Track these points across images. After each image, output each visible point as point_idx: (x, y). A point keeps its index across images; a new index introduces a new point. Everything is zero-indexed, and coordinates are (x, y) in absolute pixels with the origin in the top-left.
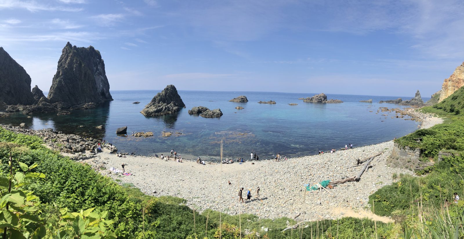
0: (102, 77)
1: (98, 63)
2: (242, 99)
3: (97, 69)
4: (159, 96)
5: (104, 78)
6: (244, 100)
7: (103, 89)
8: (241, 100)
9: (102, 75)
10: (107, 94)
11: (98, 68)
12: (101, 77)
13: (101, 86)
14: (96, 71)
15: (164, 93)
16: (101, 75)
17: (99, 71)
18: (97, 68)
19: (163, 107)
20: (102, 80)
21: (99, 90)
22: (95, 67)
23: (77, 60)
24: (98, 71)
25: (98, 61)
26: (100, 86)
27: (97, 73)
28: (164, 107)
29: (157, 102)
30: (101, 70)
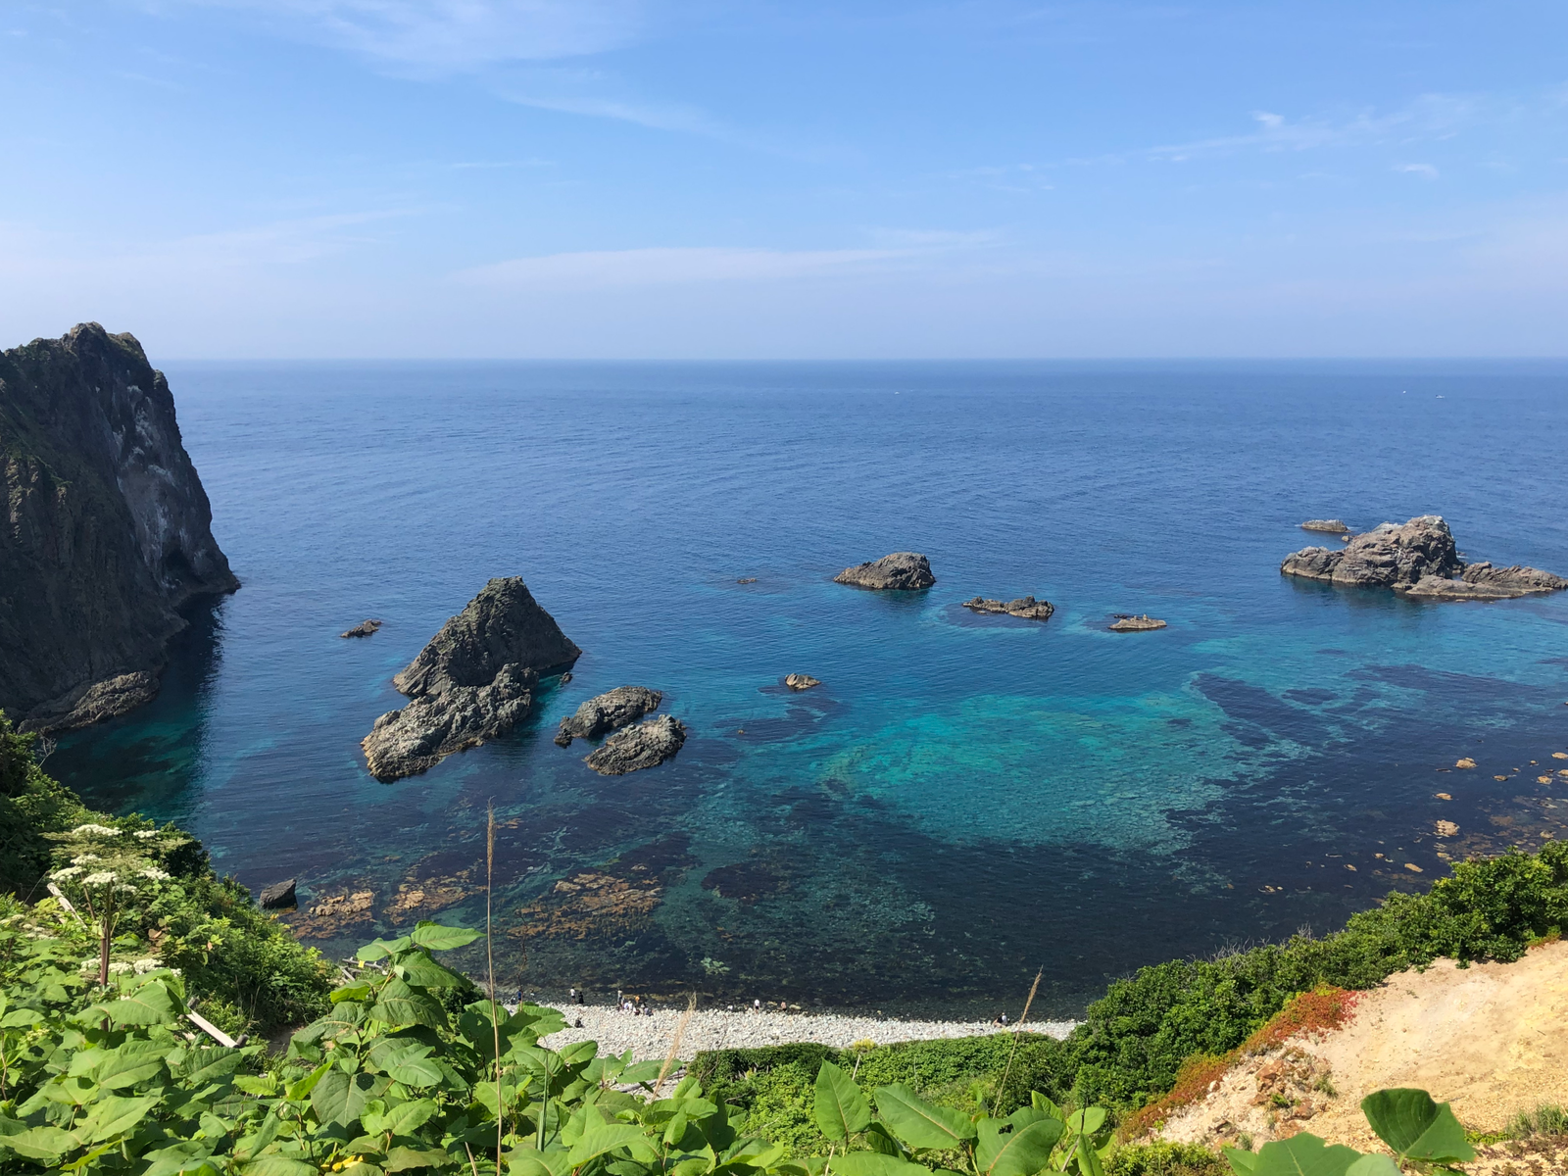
0: (161, 471)
1: (133, 406)
2: (895, 575)
3: (133, 438)
4: (454, 633)
5: (173, 474)
6: (909, 578)
7: (175, 539)
8: (889, 580)
9: (163, 458)
10: (200, 554)
11: (139, 429)
12: (154, 475)
13: (163, 522)
14: (127, 449)
15: (473, 616)
16: (157, 460)
17: (142, 447)
18: (132, 430)
19: (452, 717)
20: (166, 492)
21: (154, 548)
22: (116, 427)
23: (23, 463)
24: (137, 450)
25: (131, 397)
26: (154, 527)
27: (131, 460)
28: (458, 717)
29: (444, 668)
30: (157, 436)
